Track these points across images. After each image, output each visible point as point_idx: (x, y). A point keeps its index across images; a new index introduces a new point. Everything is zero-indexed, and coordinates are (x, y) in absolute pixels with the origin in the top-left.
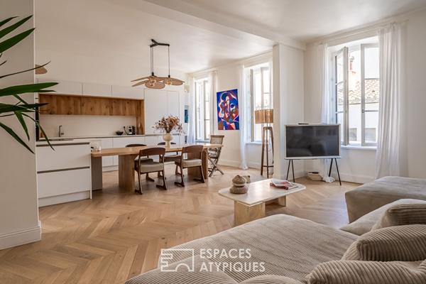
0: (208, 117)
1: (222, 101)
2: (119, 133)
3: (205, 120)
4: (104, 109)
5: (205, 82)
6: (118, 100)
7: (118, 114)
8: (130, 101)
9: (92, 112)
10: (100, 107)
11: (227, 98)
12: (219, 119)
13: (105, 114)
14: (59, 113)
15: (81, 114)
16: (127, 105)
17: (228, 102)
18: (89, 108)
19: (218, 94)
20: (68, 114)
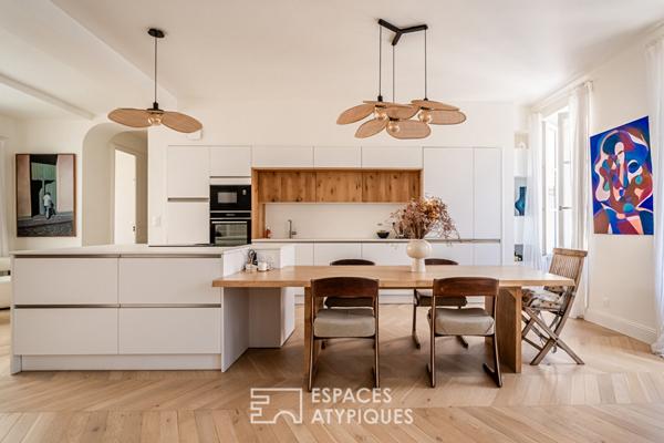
0: (568, 202)
1: (604, 157)
2: (383, 235)
3: (561, 208)
4: (353, 191)
5: (562, 117)
6: (377, 172)
7: (377, 199)
8: (399, 174)
9: (332, 197)
10: (347, 187)
11: (619, 147)
12: (597, 205)
13: (354, 200)
14: (284, 199)
15: (317, 200)
16: (394, 182)
17: (621, 159)
18: (329, 189)
19: (595, 140)
20: (297, 201)
